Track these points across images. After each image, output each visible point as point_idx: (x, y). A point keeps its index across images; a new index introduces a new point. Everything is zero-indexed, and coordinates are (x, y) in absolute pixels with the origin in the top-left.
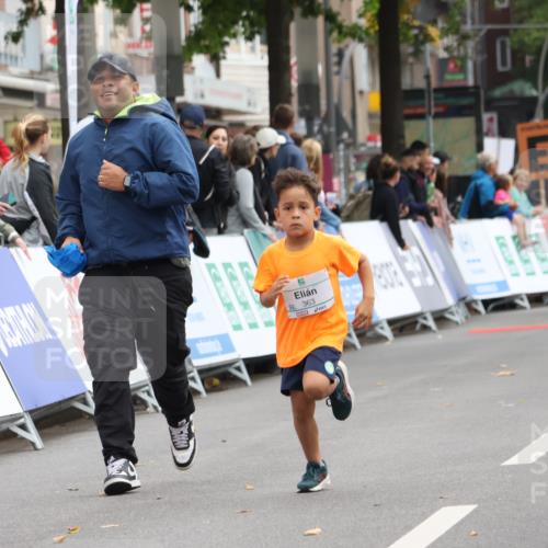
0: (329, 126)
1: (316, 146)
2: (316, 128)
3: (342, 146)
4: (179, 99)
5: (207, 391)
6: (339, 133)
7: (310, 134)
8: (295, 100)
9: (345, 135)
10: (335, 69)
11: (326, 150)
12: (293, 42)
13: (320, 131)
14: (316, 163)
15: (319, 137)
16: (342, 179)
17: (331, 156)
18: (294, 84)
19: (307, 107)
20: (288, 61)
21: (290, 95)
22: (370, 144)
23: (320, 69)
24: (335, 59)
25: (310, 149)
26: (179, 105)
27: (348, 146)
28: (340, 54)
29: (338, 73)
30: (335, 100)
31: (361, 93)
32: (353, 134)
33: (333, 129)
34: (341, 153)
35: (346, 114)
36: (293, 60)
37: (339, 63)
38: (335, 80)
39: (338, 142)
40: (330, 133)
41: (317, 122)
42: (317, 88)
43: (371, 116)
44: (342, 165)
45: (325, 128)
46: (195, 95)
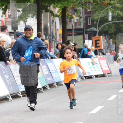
0: (50, 37)
1: (47, 41)
2: (47, 38)
3: (53, 42)
4: (17, 31)
5: (23, 97)
6: (53, 39)
7: (46, 39)
8: (43, 31)
9: (54, 39)
10: (52, 24)
11: (50, 43)
12: (42, 18)
13: (49, 38)
14: (48, 45)
15: (48, 39)
16: (53, 49)
17: (51, 44)
18: (43, 28)
19: (45, 33)
20: (41, 23)
21: (42, 30)
22: (60, 41)
23: (49, 24)
24: (52, 22)
25: (46, 42)
26: (17, 32)
27: (55, 42)
28: (53, 21)
29: (52, 25)
30: (52, 31)
31: (58, 30)
32: (56, 39)
33: (51, 38)
34: (53, 43)
35: (54, 34)
36: (42, 22)
37: (53, 23)
38: (52, 27)
39: (52, 41)
40: (51, 39)
41: (48, 36)
42: (48, 28)
43: (60, 35)
44: (53, 46)
45: (50, 38)
46: (20, 30)
